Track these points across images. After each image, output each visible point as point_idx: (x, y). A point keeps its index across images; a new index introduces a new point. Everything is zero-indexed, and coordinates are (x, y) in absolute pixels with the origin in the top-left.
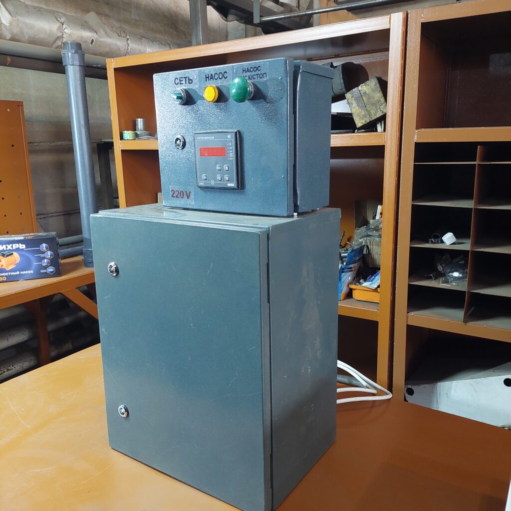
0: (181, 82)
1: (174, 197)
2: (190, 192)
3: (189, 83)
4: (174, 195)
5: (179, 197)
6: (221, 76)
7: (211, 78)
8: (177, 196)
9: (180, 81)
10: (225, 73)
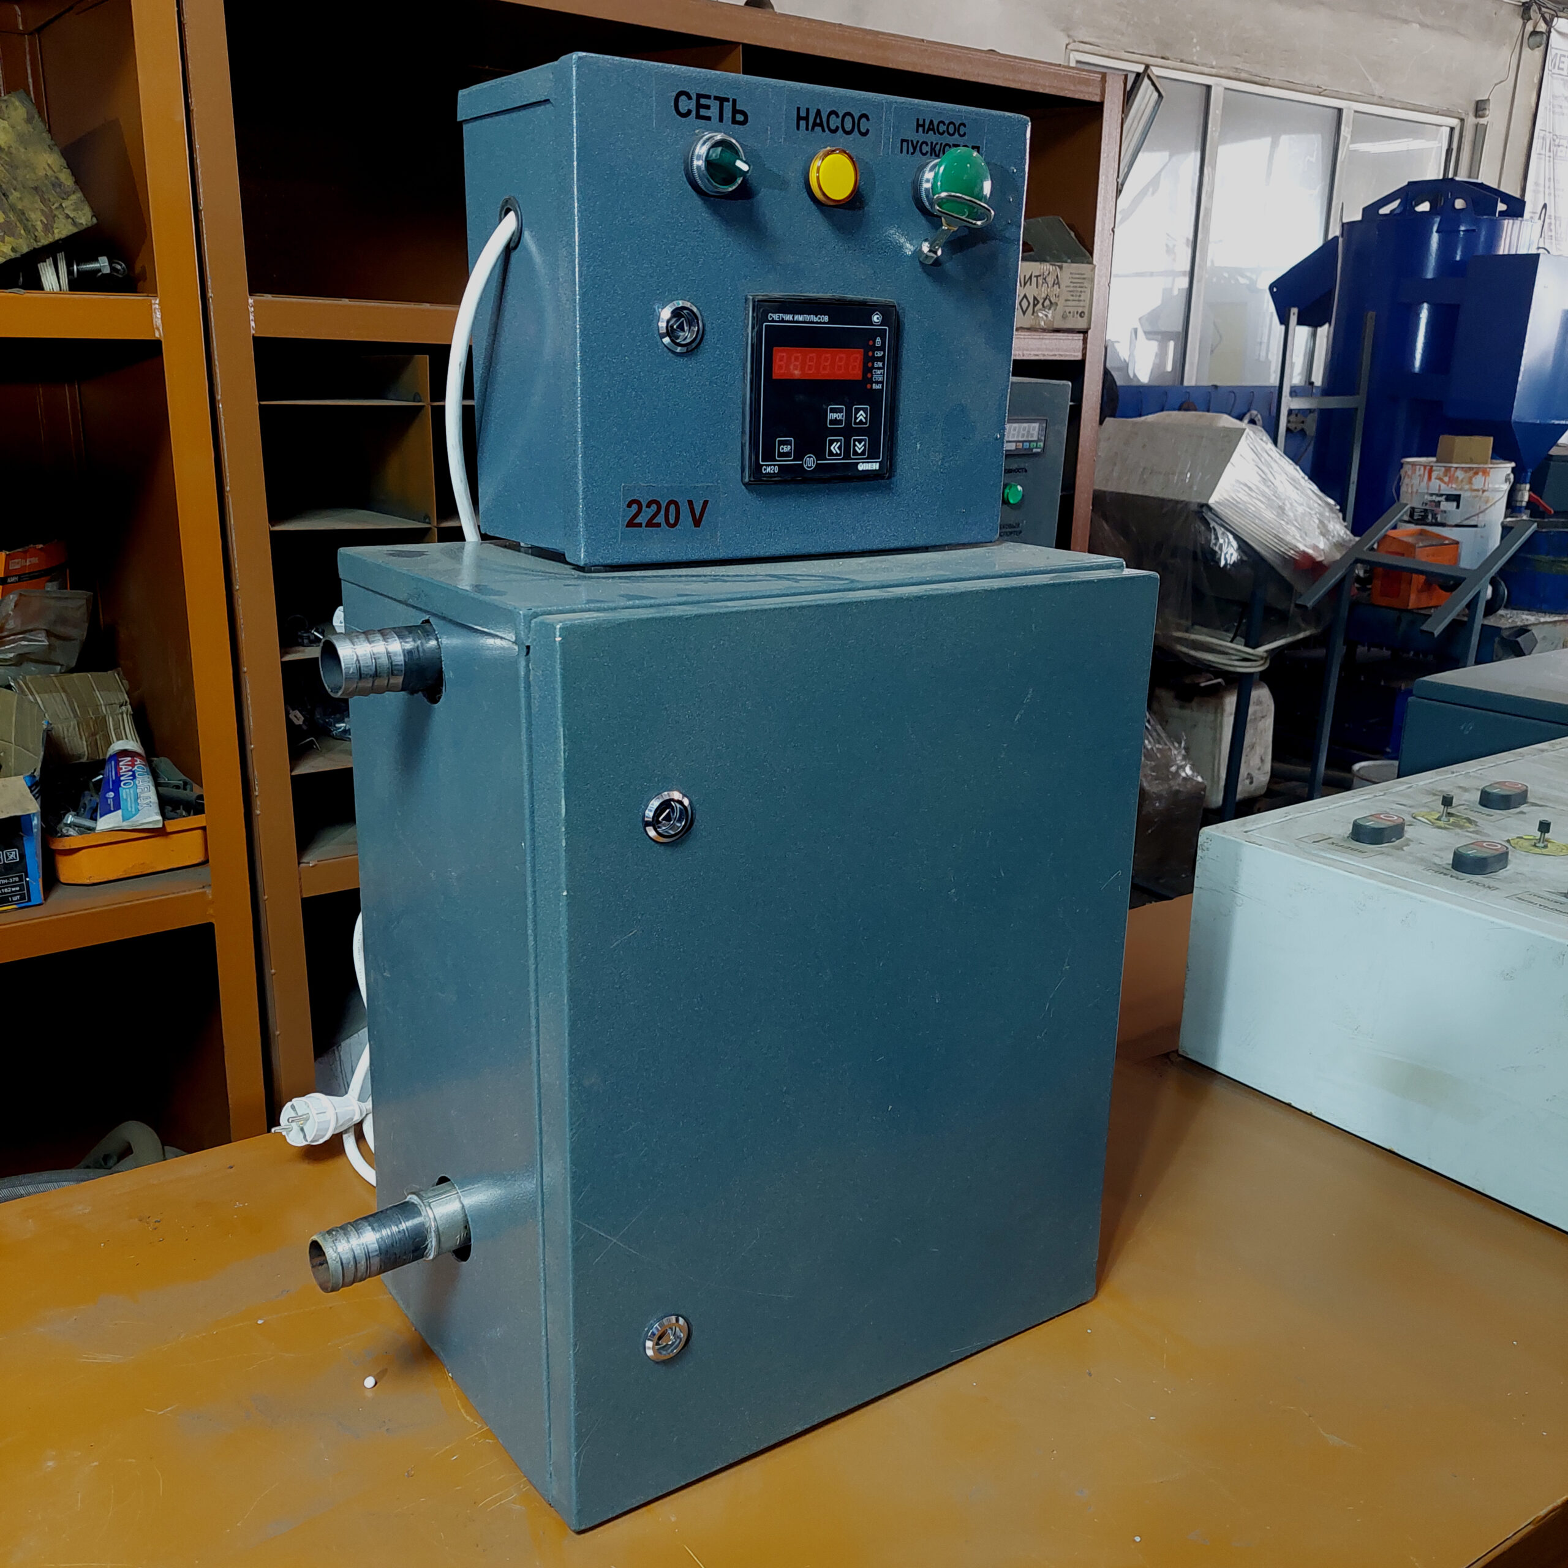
0: (703, 112)
1: (640, 525)
2: (706, 503)
3: (734, 122)
4: (637, 521)
5: (658, 525)
6: (848, 125)
7: (815, 124)
8: (650, 524)
9: (699, 106)
10: (863, 120)
